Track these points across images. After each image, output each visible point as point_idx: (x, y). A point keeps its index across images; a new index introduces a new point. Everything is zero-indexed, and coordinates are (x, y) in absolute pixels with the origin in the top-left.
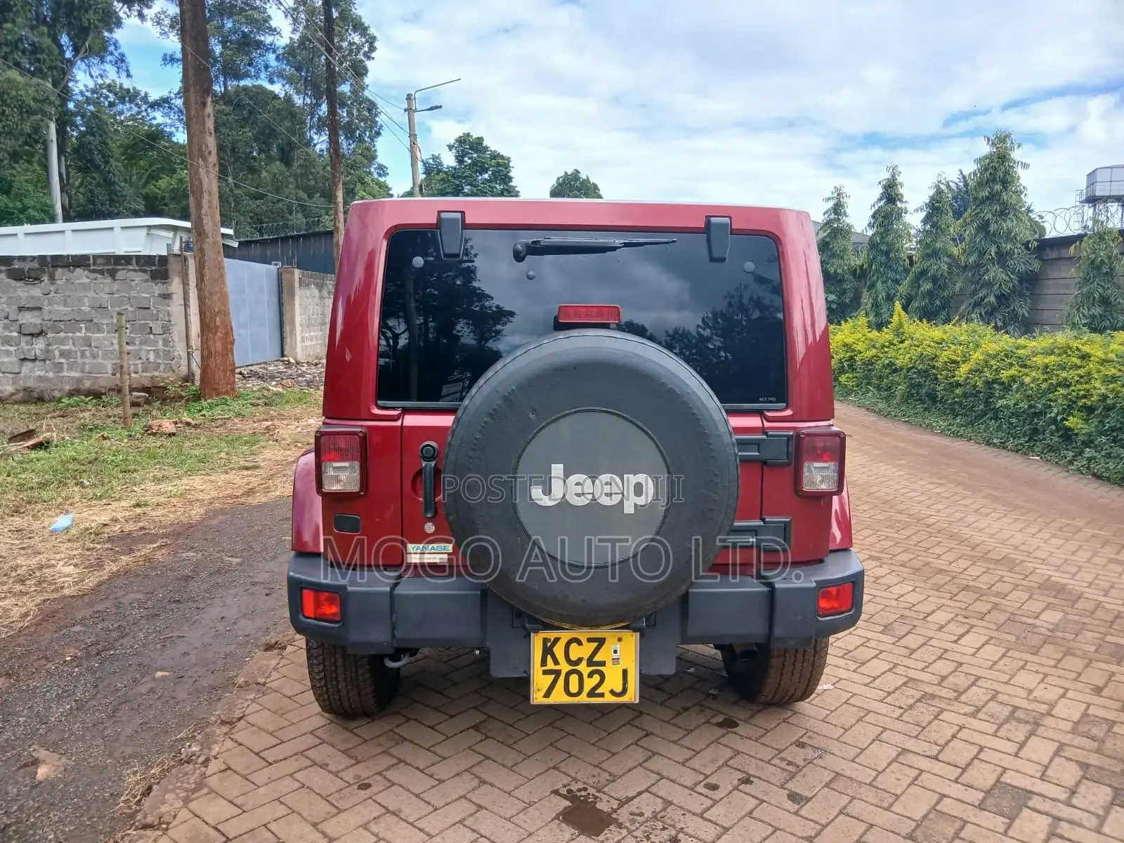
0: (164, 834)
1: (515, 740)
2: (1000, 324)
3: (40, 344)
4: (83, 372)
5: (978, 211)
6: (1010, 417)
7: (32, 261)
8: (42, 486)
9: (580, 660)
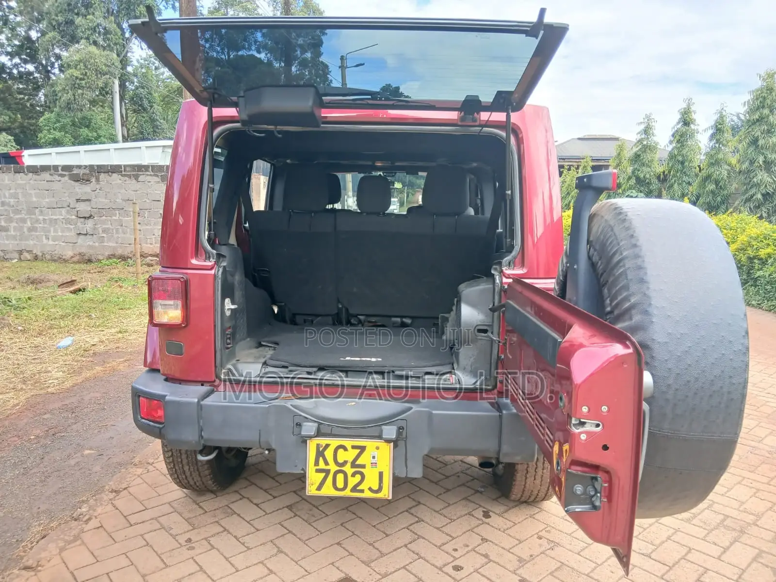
0: (36, 575)
1: (316, 519)
2: (765, 215)
3: (90, 224)
4: (117, 243)
5: (750, 130)
6: (766, 285)
7: (85, 169)
8: (62, 317)
9: (345, 462)
